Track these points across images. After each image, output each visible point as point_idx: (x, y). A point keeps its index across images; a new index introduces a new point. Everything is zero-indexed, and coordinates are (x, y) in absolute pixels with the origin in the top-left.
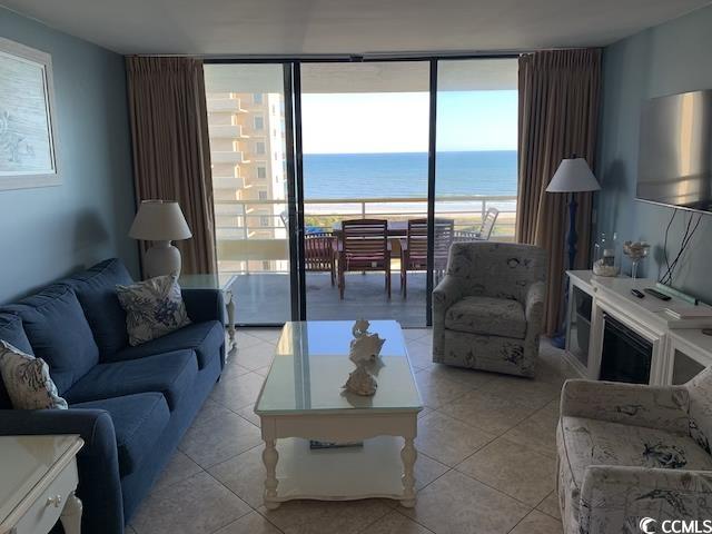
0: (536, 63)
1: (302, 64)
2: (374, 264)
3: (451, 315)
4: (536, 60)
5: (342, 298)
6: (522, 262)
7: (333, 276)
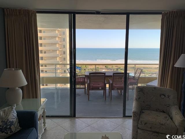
0: (169, 16)
1: (76, 15)
2: (100, 88)
3: (141, 122)
4: (169, 15)
5: (89, 100)
6: (167, 96)
7: (85, 91)
